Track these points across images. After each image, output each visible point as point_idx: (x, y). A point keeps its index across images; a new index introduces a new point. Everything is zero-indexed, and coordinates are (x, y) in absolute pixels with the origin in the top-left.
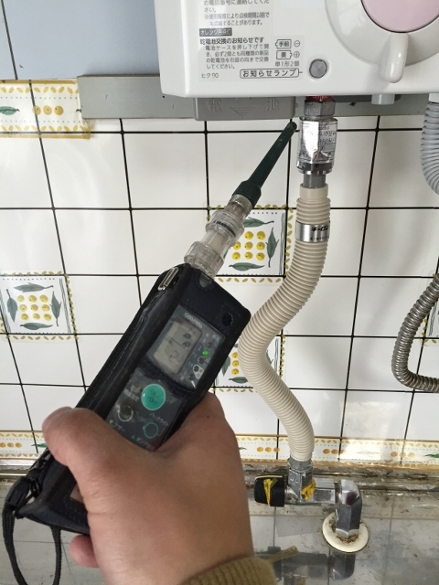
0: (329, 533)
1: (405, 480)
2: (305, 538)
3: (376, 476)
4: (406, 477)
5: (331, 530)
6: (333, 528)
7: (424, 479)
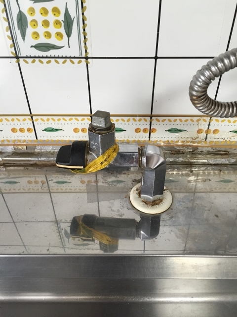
0: (135, 199)
1: (208, 156)
2: (112, 203)
3: (183, 153)
4: (209, 153)
5: (137, 196)
6: (139, 194)
7: (226, 154)
